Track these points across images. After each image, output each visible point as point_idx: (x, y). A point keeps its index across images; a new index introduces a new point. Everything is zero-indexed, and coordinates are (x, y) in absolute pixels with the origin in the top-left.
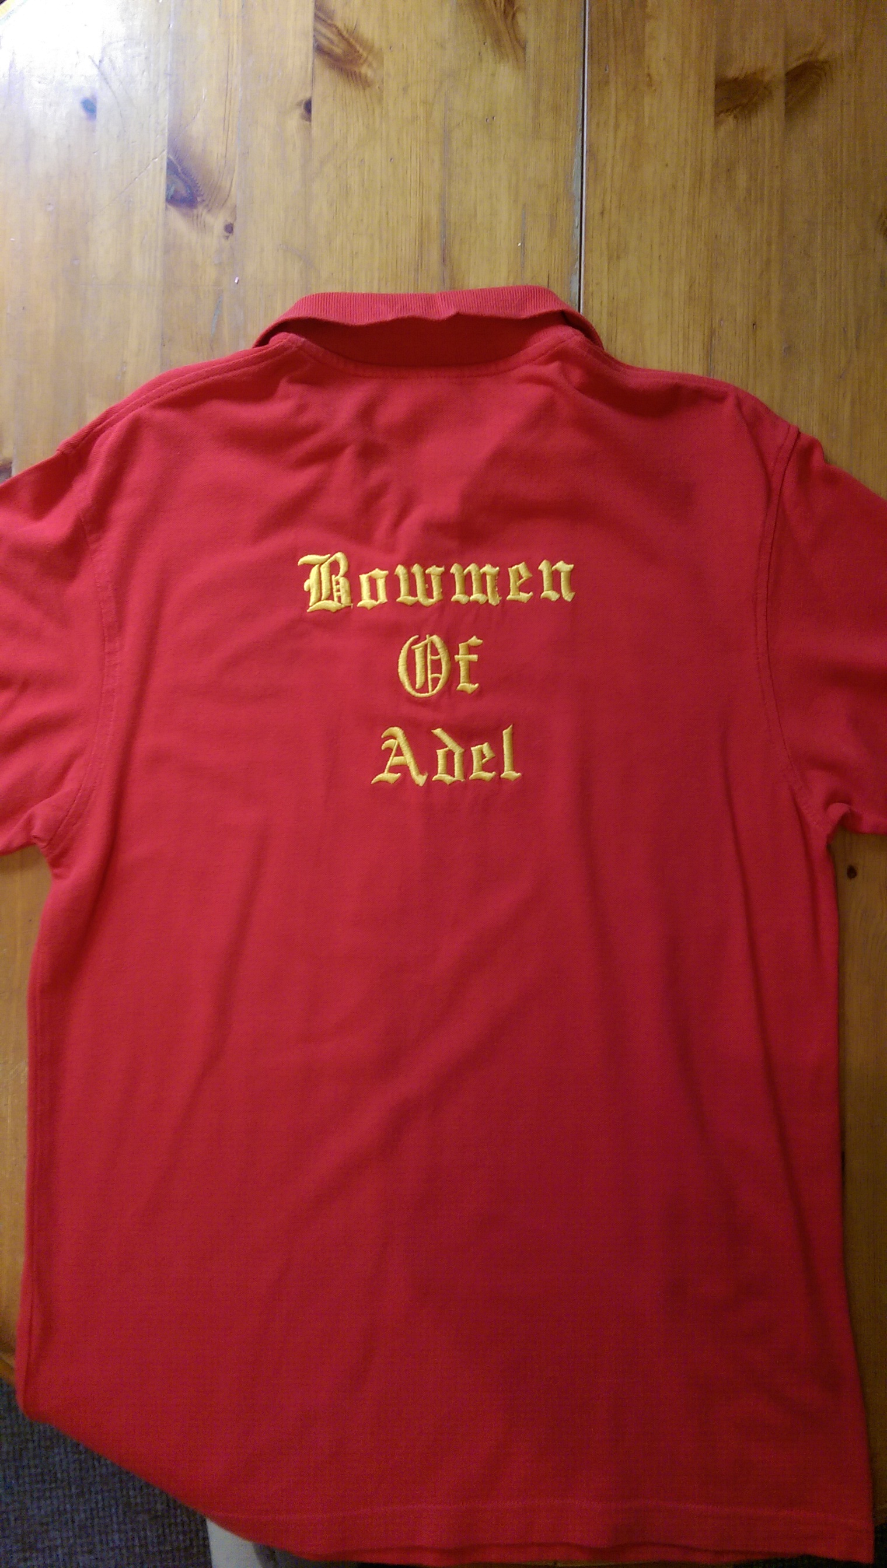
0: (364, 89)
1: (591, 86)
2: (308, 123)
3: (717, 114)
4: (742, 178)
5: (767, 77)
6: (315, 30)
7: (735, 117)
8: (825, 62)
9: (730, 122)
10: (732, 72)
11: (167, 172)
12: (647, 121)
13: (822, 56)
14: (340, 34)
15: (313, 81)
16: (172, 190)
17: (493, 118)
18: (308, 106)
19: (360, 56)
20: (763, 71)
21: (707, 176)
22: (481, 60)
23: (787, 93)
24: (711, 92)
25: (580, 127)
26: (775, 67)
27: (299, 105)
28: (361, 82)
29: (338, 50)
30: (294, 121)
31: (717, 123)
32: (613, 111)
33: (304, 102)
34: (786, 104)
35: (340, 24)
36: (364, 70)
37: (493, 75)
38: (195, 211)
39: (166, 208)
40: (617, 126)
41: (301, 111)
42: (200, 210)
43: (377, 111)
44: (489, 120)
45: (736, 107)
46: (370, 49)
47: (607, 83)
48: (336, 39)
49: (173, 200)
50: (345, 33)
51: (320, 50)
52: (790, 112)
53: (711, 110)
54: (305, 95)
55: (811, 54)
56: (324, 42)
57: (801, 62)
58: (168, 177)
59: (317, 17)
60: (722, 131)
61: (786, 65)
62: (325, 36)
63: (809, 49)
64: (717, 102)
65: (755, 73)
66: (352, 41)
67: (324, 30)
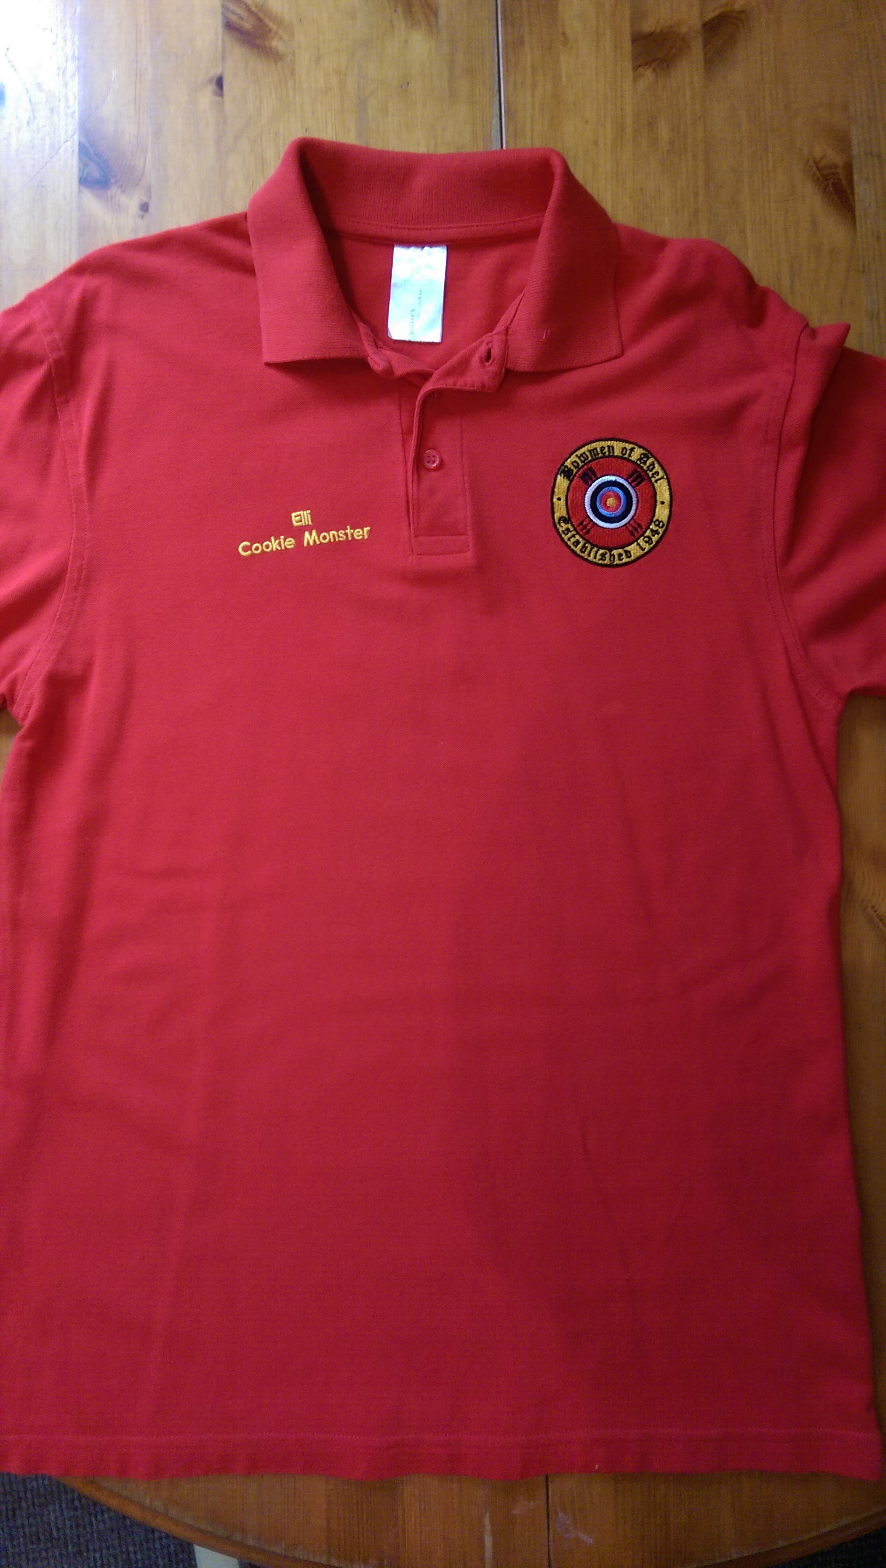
0: (276, 61)
1: (505, 47)
2: (219, 99)
3: (636, 68)
4: (664, 133)
5: (684, 30)
6: (224, 6)
7: (654, 70)
8: (742, 12)
9: (648, 75)
10: (649, 26)
11: (79, 156)
12: (564, 79)
13: (737, 6)
14: (248, 9)
15: (223, 58)
16: (85, 172)
17: (408, 84)
18: (219, 82)
19: (270, 30)
20: (679, 24)
21: (629, 131)
22: (393, 27)
23: (705, 44)
24: (628, 46)
25: (496, 88)
26: (692, 21)
27: (210, 81)
28: (272, 55)
29: (248, 25)
30: (206, 98)
31: (636, 79)
32: (529, 71)
33: (215, 79)
34: (705, 55)
36: (275, 43)
37: (406, 41)
38: (109, 193)
39: (80, 191)
40: (534, 86)
41: (212, 88)
42: (114, 191)
43: (290, 83)
44: (404, 87)
45: (654, 60)
46: (279, 22)
47: (522, 43)
48: (245, 15)
49: (85, 181)
50: (253, 9)
51: (229, 26)
52: (710, 63)
53: (628, 65)
54: (216, 72)
55: (727, 4)
56: (233, 18)
57: (717, 12)
58: (80, 160)
60: (642, 84)
61: (702, 14)
62: (234, 13)
64: (635, 58)
65: (671, 26)
66: (261, 15)
67: (232, 6)
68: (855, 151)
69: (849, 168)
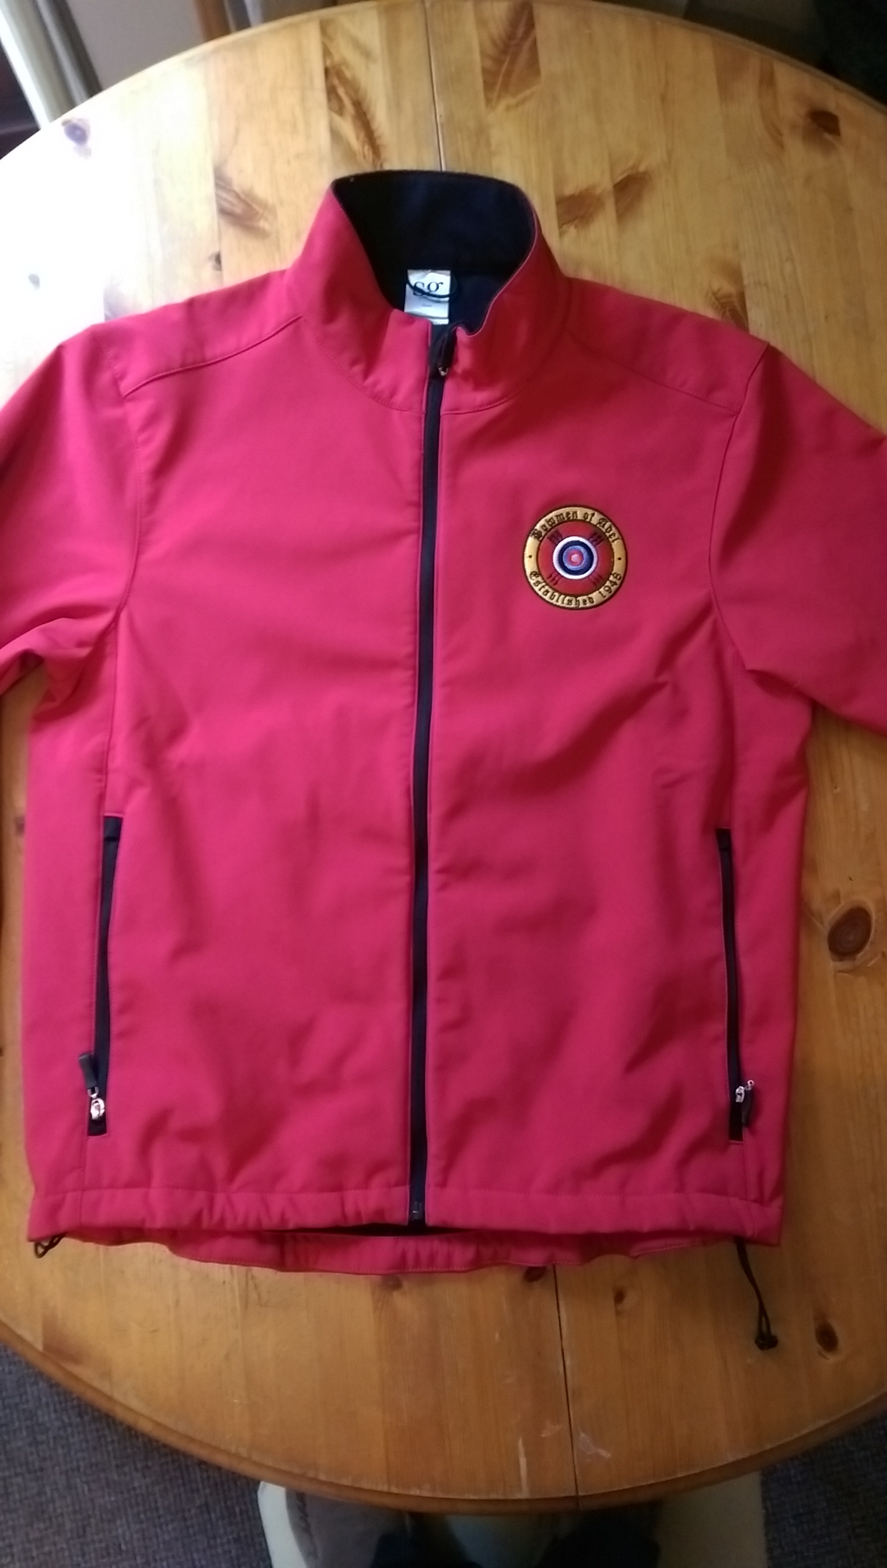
0: (262, 238)
2: (218, 272)
3: (560, 226)
5: (598, 191)
6: (217, 196)
7: (576, 227)
8: (646, 173)
9: (572, 231)
10: (569, 190)
13: (642, 168)
14: (238, 196)
15: (220, 238)
18: (218, 259)
19: (257, 213)
20: (594, 187)
23: (617, 202)
24: (553, 208)
26: (605, 183)
27: (210, 258)
28: (261, 234)
29: (238, 209)
30: (208, 271)
31: (562, 234)
33: (214, 256)
34: (617, 211)
35: (237, 188)
36: (262, 224)
41: (212, 263)
45: (574, 219)
46: (264, 206)
48: (235, 201)
50: (242, 196)
51: (224, 212)
52: (622, 215)
53: (555, 223)
54: (214, 250)
55: (632, 168)
56: (226, 205)
57: (625, 175)
59: (218, 186)
60: (566, 239)
61: (612, 178)
62: (225, 200)
63: (631, 163)
64: (559, 217)
65: (587, 189)
66: (248, 200)
67: (224, 195)
68: (746, 282)
69: (742, 296)
